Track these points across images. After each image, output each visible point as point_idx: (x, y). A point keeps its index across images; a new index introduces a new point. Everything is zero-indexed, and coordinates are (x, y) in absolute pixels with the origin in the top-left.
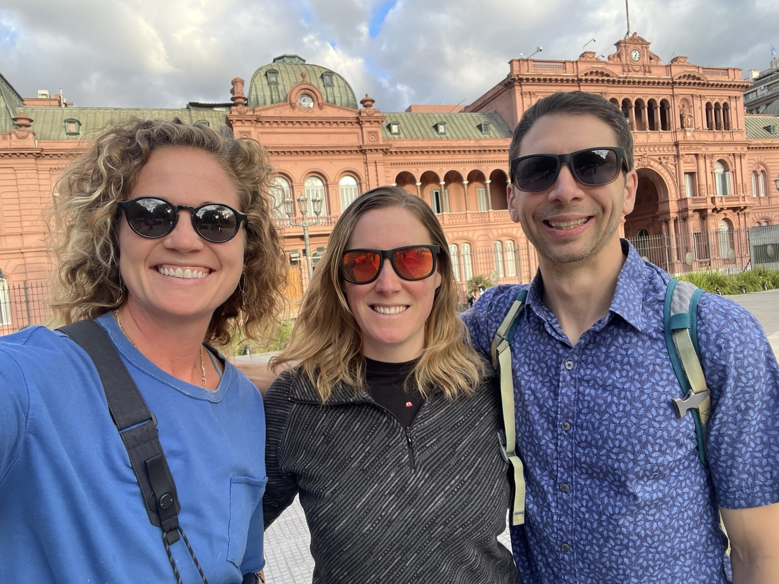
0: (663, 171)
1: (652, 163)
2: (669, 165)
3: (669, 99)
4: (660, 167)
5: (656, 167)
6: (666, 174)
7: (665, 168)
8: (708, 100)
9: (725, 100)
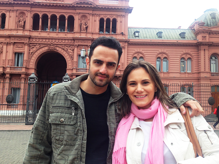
0: (65, 53)
1: (58, 48)
2: (69, 50)
3: (74, 16)
4: (62, 51)
5: (60, 50)
6: (66, 55)
7: (66, 51)
8: (102, 16)
9: (114, 17)
